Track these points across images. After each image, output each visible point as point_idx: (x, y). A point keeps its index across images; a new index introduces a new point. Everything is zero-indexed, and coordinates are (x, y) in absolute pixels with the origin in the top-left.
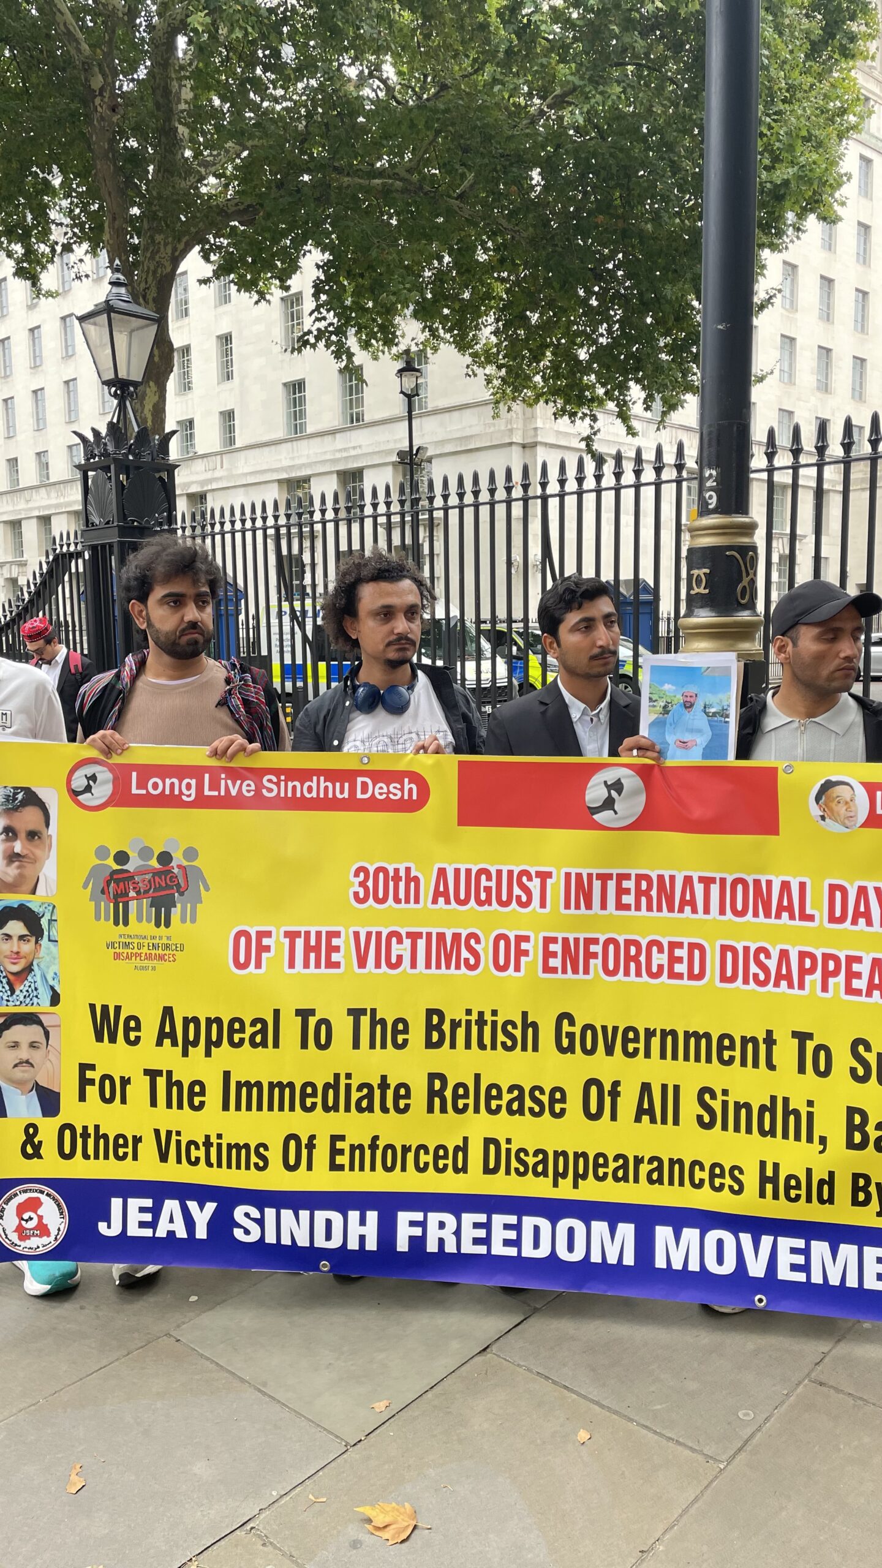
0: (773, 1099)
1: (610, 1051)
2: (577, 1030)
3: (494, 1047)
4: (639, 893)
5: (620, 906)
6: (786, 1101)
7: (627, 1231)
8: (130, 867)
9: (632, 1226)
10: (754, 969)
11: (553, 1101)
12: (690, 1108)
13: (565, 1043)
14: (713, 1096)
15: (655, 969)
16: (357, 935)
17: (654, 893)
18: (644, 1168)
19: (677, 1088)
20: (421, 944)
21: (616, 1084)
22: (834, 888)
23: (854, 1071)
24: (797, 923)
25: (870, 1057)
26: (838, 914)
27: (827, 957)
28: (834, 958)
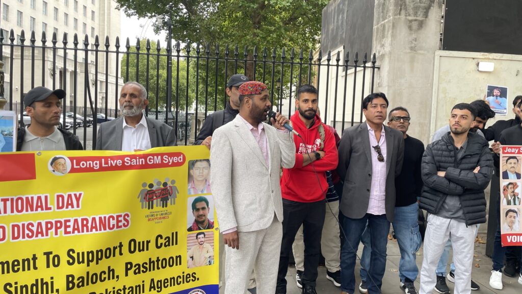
0: (37, 280)
6: (42, 280)
10: (27, 232)
14: (11, 286)
22: (58, 196)
23: (68, 262)
24: (44, 211)
25: (75, 255)
26: (61, 205)
27: (56, 222)
28: (60, 222)
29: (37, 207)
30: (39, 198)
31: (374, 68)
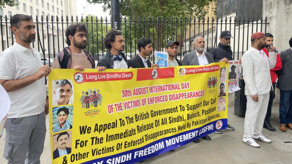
0: (178, 116)
1: (157, 115)
2: (153, 113)
3: (144, 119)
4: (158, 89)
5: (157, 91)
6: (180, 116)
7: (163, 143)
8: (89, 95)
9: (163, 142)
10: (173, 98)
11: (152, 125)
12: (168, 121)
13: (152, 115)
14: (171, 118)
15: (161, 101)
16: (124, 103)
17: (160, 89)
18: (164, 132)
19: (166, 118)
20: (132, 103)
21: (159, 120)
22: (182, 84)
23: (187, 109)
24: (178, 90)
25: (189, 107)
26: (183, 87)
27: (182, 94)
28: (183, 94)
29: (176, 88)
30: (176, 85)
31: (266, 24)
